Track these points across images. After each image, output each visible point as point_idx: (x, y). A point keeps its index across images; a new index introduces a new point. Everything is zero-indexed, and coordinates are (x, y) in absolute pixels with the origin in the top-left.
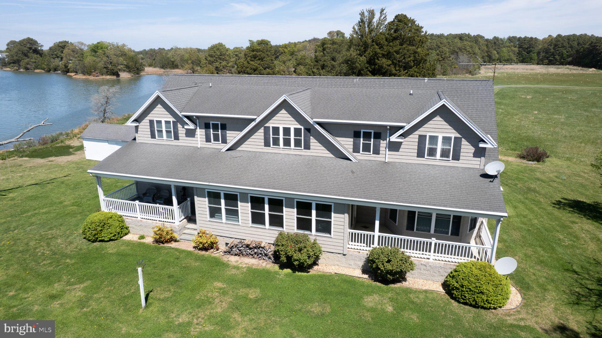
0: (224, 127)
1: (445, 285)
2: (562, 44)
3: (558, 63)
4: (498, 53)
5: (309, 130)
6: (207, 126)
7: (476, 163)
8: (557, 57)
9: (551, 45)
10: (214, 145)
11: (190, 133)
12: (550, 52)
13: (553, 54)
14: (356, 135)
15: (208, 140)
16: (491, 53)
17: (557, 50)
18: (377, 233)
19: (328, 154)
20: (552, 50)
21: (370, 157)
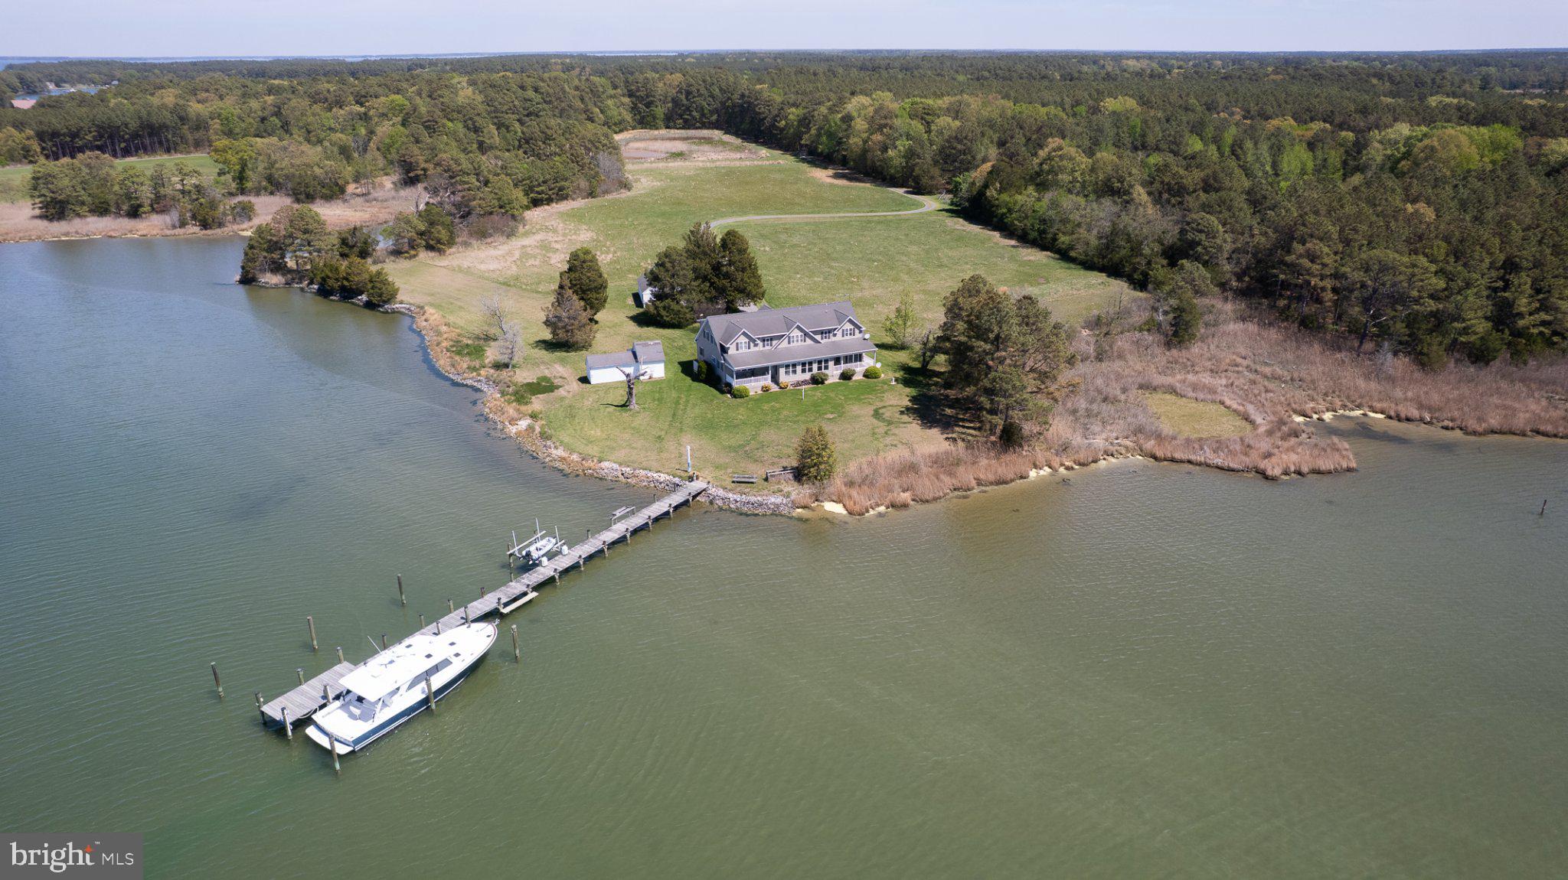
0: (771, 340)
1: (864, 376)
2: (698, 90)
3: (698, 125)
4: (602, 112)
5: (806, 334)
6: (764, 341)
7: (860, 335)
8: (695, 113)
9: (681, 93)
10: (767, 348)
11: (756, 345)
12: (683, 106)
13: (688, 109)
14: (822, 333)
15: (764, 346)
16: (592, 113)
17: (694, 102)
18: (842, 365)
19: (812, 342)
20: (685, 102)
21: (827, 340)
